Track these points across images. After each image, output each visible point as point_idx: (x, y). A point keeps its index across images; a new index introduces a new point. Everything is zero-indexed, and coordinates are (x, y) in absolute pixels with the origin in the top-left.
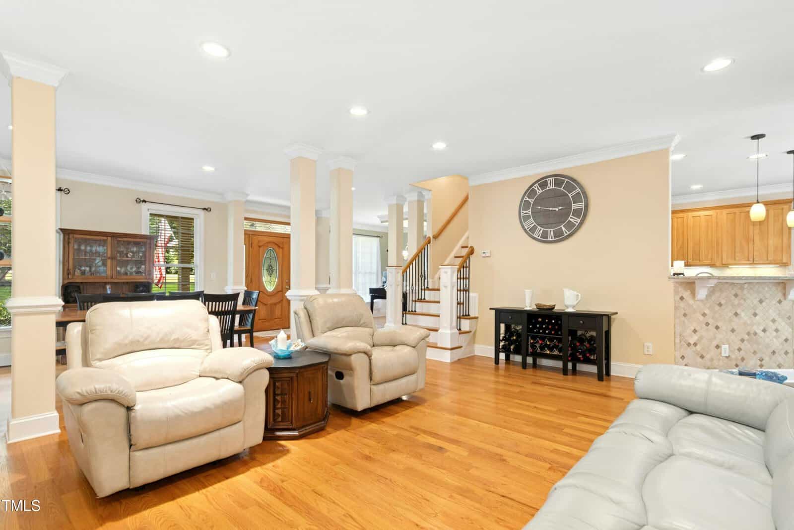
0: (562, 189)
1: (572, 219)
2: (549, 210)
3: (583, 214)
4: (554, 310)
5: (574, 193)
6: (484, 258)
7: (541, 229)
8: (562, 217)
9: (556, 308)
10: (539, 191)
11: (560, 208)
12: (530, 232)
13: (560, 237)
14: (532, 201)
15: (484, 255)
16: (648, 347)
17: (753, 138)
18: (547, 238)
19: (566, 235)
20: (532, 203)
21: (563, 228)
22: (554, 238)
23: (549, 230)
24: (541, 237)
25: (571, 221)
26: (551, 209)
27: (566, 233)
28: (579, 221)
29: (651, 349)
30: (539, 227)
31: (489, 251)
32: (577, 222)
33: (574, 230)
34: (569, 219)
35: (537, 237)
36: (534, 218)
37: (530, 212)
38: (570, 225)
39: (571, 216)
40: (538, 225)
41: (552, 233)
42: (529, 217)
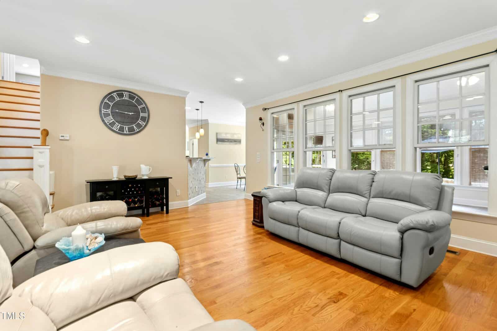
0: (134, 102)
1: (140, 122)
2: (125, 113)
3: (146, 120)
4: (137, 179)
5: (142, 106)
6: (61, 141)
7: (118, 125)
8: (134, 119)
9: (138, 177)
10: (117, 99)
11: (132, 113)
12: (110, 126)
13: (132, 132)
14: (111, 104)
15: (62, 138)
16: (178, 192)
17: (200, 102)
18: (123, 131)
19: (136, 131)
20: (111, 105)
21: (135, 127)
22: (129, 132)
23: (125, 126)
24: (118, 130)
25: (139, 123)
26: (126, 113)
27: (137, 130)
28: (145, 124)
29: (179, 193)
30: (117, 123)
31: (68, 135)
32: (143, 125)
33: (141, 129)
34: (138, 121)
35: (115, 130)
36: (113, 116)
37: (110, 112)
38: (139, 126)
39: (139, 120)
40: (116, 122)
41: (127, 128)
42: (108, 115)
